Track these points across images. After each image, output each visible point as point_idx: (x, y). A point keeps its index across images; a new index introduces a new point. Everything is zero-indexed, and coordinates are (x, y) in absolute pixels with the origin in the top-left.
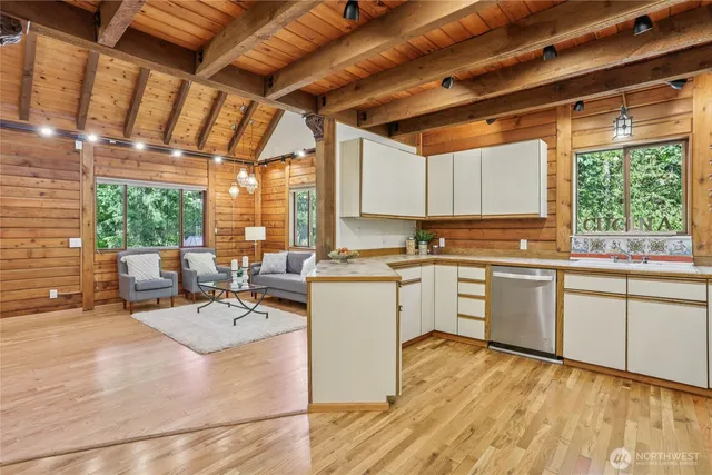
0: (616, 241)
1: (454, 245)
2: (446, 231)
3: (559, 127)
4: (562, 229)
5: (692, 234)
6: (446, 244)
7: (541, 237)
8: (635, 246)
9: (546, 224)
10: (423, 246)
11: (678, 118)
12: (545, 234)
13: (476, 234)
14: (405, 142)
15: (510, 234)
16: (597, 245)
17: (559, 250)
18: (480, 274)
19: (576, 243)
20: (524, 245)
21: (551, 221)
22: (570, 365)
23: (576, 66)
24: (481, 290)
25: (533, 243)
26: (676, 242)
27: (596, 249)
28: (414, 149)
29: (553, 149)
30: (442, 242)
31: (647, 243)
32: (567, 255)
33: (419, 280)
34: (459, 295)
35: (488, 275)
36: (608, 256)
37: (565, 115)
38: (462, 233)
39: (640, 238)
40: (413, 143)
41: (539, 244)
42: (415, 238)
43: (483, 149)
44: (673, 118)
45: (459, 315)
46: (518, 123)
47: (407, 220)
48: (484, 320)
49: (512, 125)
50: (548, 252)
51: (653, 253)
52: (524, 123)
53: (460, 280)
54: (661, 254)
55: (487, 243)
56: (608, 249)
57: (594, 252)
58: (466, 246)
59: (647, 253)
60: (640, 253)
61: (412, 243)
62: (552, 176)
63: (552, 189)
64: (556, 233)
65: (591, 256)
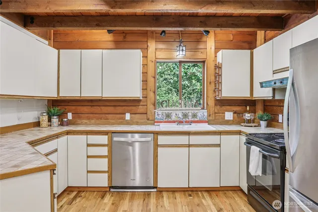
0: (177, 113)
1: (80, 118)
2: (73, 108)
3: (149, 44)
4: (150, 107)
5: (207, 109)
6: (73, 117)
7: (138, 112)
8: (185, 116)
9: (141, 104)
10: (55, 120)
11: (202, 50)
12: (141, 109)
13: (96, 109)
14: (38, 35)
15: (119, 109)
16: (168, 116)
17: (148, 119)
18: (104, 139)
19: (158, 115)
20: (128, 116)
21: (143, 102)
22: (161, 191)
23: (175, 6)
24: (104, 151)
25: (133, 115)
26: (201, 113)
27: (168, 119)
28: (47, 42)
29: (145, 57)
30: (70, 116)
31: (190, 114)
32: (152, 122)
33: (56, 150)
34: (88, 157)
35: (111, 140)
36: (174, 122)
37: (152, 38)
38: (85, 109)
39: (187, 111)
40: (46, 37)
41: (137, 116)
42: (48, 114)
43: (104, 51)
44: (200, 50)
45: (88, 172)
46: (125, 37)
47: (40, 100)
48: (107, 172)
49: (121, 38)
50: (142, 121)
51: (192, 119)
52: (129, 38)
53: (88, 145)
54: (196, 119)
55: (104, 115)
56: (174, 118)
57: (166, 120)
58: (89, 118)
59: (190, 120)
60: (188, 120)
61: (46, 118)
62: (145, 73)
63: (145, 81)
64: (147, 109)
65: (165, 122)
